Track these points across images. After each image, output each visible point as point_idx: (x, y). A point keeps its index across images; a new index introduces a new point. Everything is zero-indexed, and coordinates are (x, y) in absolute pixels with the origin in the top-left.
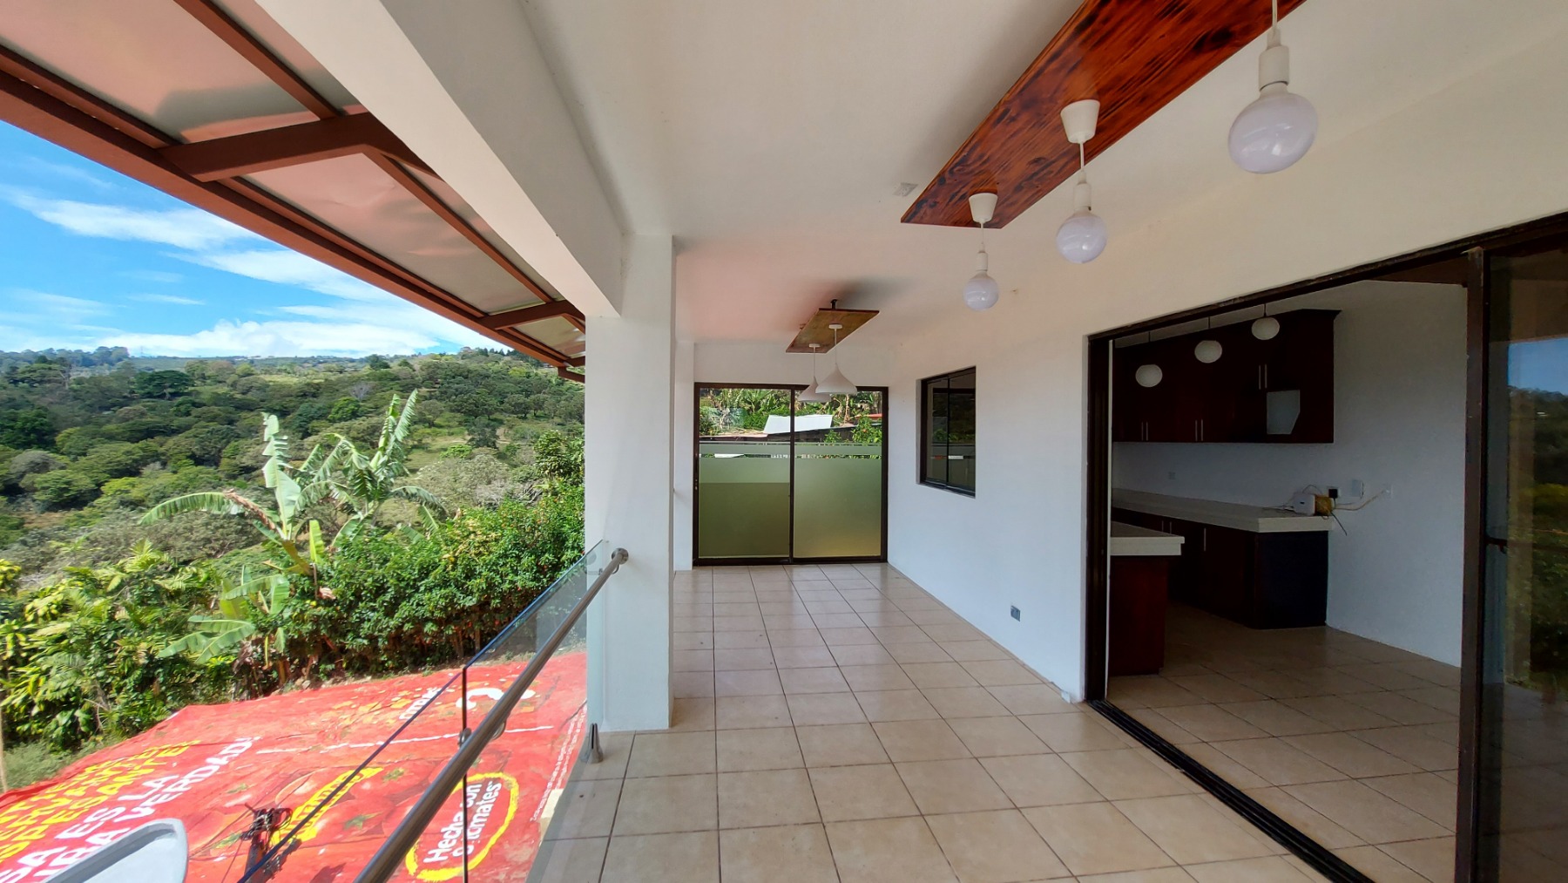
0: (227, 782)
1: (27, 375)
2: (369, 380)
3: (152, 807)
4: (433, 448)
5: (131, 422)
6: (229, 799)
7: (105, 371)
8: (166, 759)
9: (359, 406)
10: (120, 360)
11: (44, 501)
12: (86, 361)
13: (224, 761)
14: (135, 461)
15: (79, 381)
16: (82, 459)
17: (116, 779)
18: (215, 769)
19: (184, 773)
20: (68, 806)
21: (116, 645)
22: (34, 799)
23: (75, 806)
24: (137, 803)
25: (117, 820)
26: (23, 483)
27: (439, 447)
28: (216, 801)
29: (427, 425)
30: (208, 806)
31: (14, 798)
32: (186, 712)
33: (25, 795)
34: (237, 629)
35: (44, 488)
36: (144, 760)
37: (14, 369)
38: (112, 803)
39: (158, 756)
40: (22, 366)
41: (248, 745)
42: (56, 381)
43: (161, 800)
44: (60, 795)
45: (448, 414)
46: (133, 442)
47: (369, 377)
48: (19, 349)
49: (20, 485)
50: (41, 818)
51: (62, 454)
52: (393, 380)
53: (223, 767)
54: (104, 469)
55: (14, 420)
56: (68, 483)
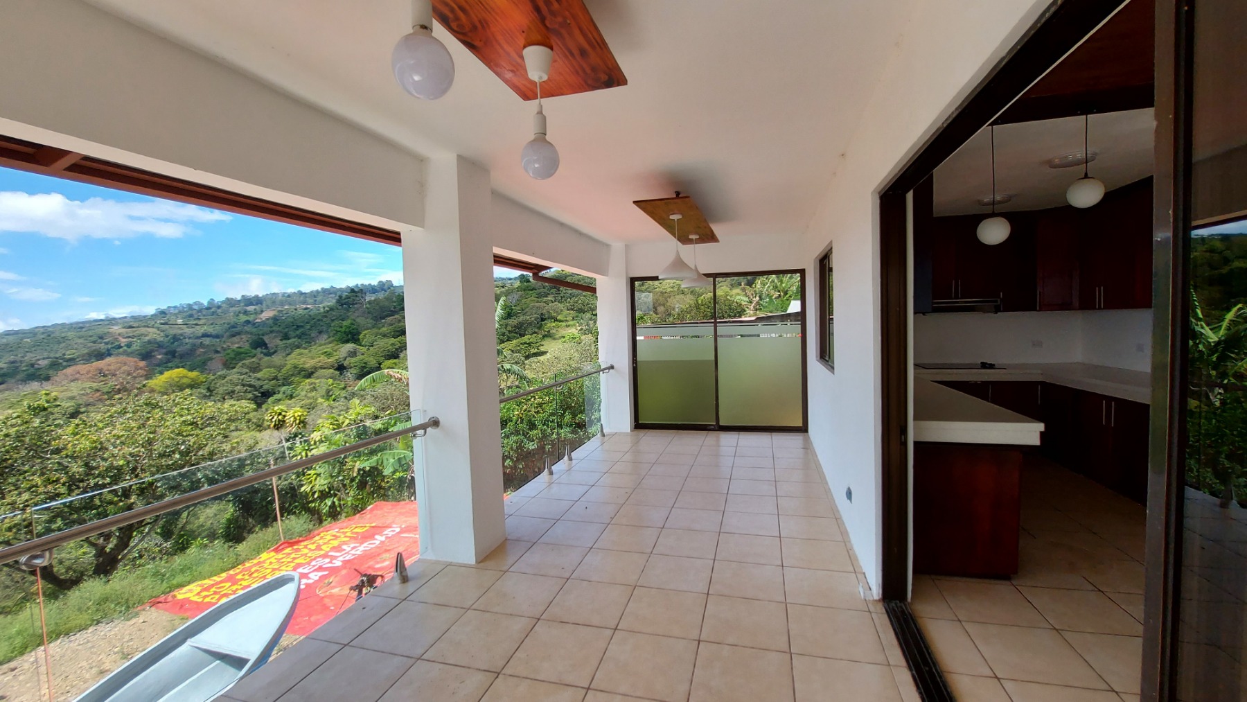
0: (381, 552)
1: (346, 300)
2: (518, 291)
3: (342, 561)
4: (557, 336)
5: (394, 326)
6: (378, 563)
7: (381, 296)
8: (356, 533)
9: (512, 310)
10: (389, 288)
11: (355, 374)
12: (373, 290)
13: (383, 538)
14: (396, 349)
15: (370, 302)
16: (371, 349)
17: (331, 542)
18: (378, 542)
19: (362, 543)
20: (306, 554)
21: (346, 462)
22: (295, 547)
23: (309, 555)
24: (335, 558)
25: (324, 566)
26: (346, 363)
27: (560, 335)
28: (371, 563)
29: (553, 320)
30: (367, 566)
31: (286, 545)
32: (376, 505)
33: (291, 544)
34: (402, 456)
35: (355, 366)
36: (346, 532)
37: (340, 297)
38: (325, 556)
39: (354, 531)
40: (345, 294)
41: (398, 530)
42: (359, 303)
43: (347, 558)
44: (306, 547)
45: (566, 312)
46: (395, 338)
47: (519, 289)
48: (343, 286)
49: (345, 365)
50: (294, 559)
51: (363, 346)
52: (532, 290)
53: (382, 542)
54: (382, 354)
55: (341, 327)
56: (365, 363)
